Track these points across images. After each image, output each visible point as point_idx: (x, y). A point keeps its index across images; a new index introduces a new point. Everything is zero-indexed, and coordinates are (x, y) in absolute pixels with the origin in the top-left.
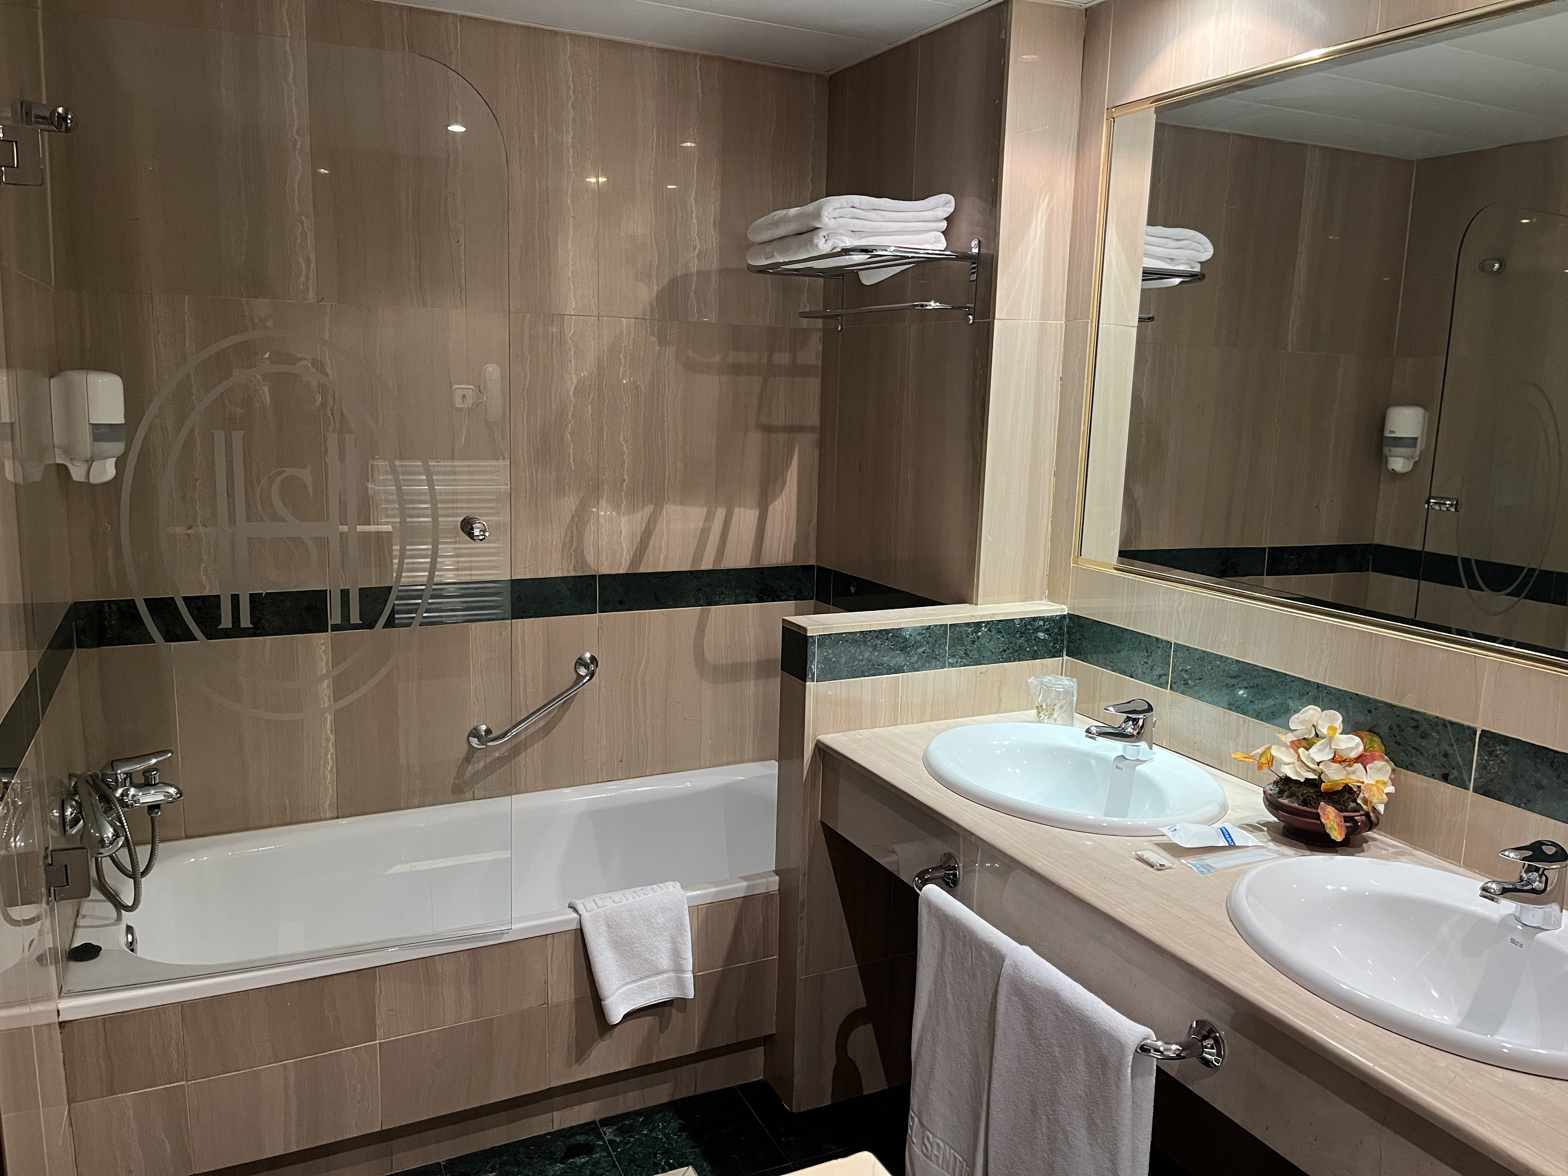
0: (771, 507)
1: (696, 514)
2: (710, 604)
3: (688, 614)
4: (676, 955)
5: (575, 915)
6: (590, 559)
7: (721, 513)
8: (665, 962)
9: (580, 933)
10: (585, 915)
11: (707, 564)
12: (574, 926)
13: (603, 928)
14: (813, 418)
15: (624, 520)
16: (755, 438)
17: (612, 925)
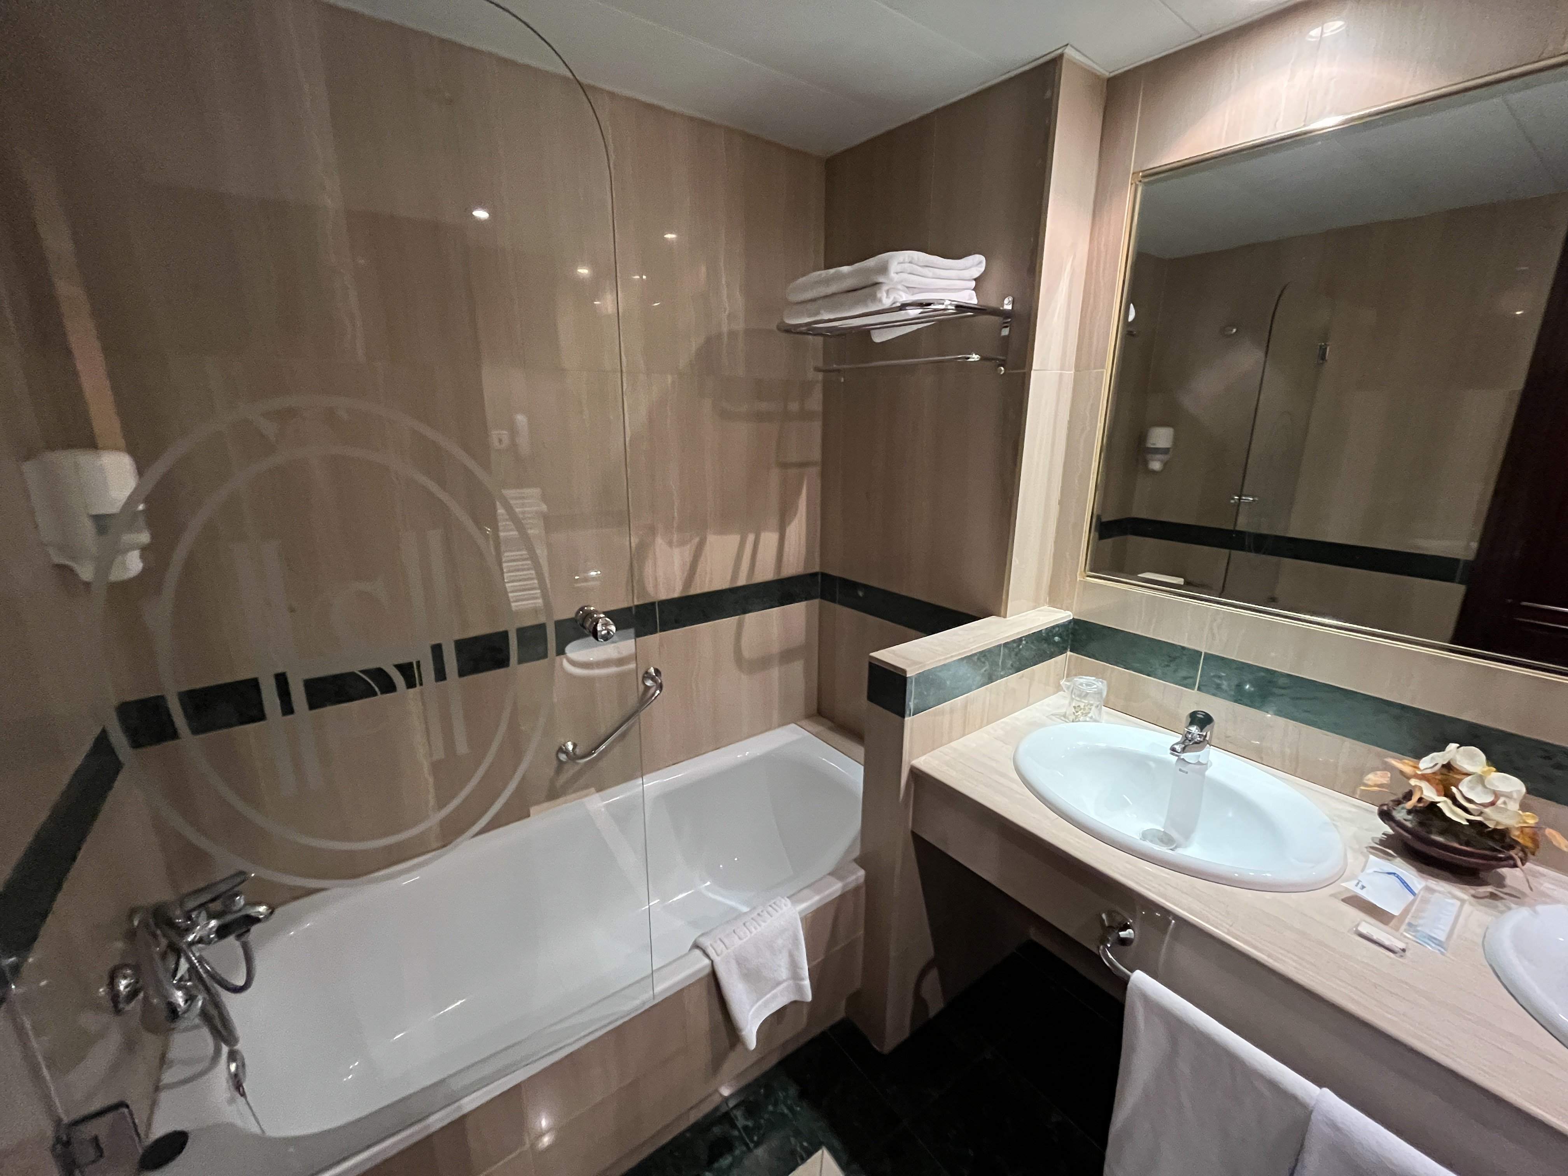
0: (788, 531)
1: (733, 540)
2: (745, 612)
3: (727, 624)
4: (794, 966)
5: (707, 962)
6: (650, 588)
7: (751, 538)
8: (784, 973)
9: (713, 978)
10: (717, 960)
11: (742, 581)
12: (708, 970)
13: (734, 966)
14: (816, 455)
15: (676, 551)
16: (774, 476)
17: (741, 962)
